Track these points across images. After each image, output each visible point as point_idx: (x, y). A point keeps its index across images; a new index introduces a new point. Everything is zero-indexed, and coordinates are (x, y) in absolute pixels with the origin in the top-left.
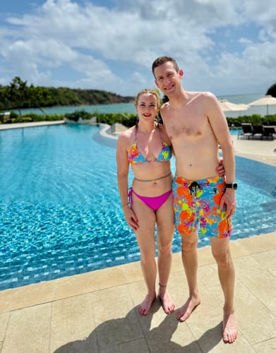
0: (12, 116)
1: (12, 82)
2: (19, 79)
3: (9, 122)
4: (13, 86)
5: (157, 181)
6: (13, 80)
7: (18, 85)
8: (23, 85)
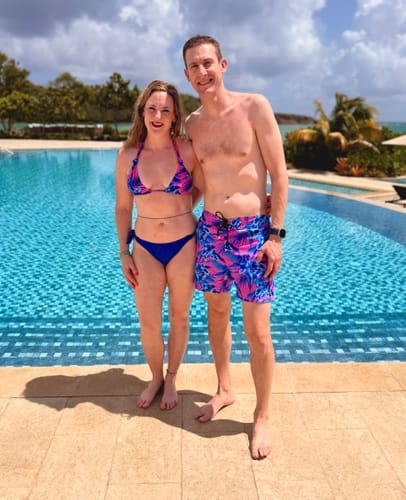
0: (107, 131)
1: (109, 80)
2: (119, 77)
3: (100, 139)
4: (111, 87)
5: (165, 222)
6: (111, 78)
7: (117, 85)
8: (124, 86)
